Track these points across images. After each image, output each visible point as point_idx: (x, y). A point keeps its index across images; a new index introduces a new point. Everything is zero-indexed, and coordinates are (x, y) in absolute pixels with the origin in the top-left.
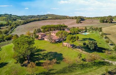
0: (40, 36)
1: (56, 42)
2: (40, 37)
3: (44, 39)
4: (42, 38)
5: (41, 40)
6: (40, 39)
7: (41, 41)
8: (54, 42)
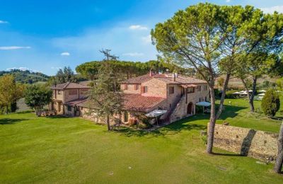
0: (60, 97)
1: (146, 121)
2: (60, 103)
3: (77, 113)
4: (69, 108)
5: (64, 116)
6: (61, 112)
7: (66, 120)
8: (136, 123)
